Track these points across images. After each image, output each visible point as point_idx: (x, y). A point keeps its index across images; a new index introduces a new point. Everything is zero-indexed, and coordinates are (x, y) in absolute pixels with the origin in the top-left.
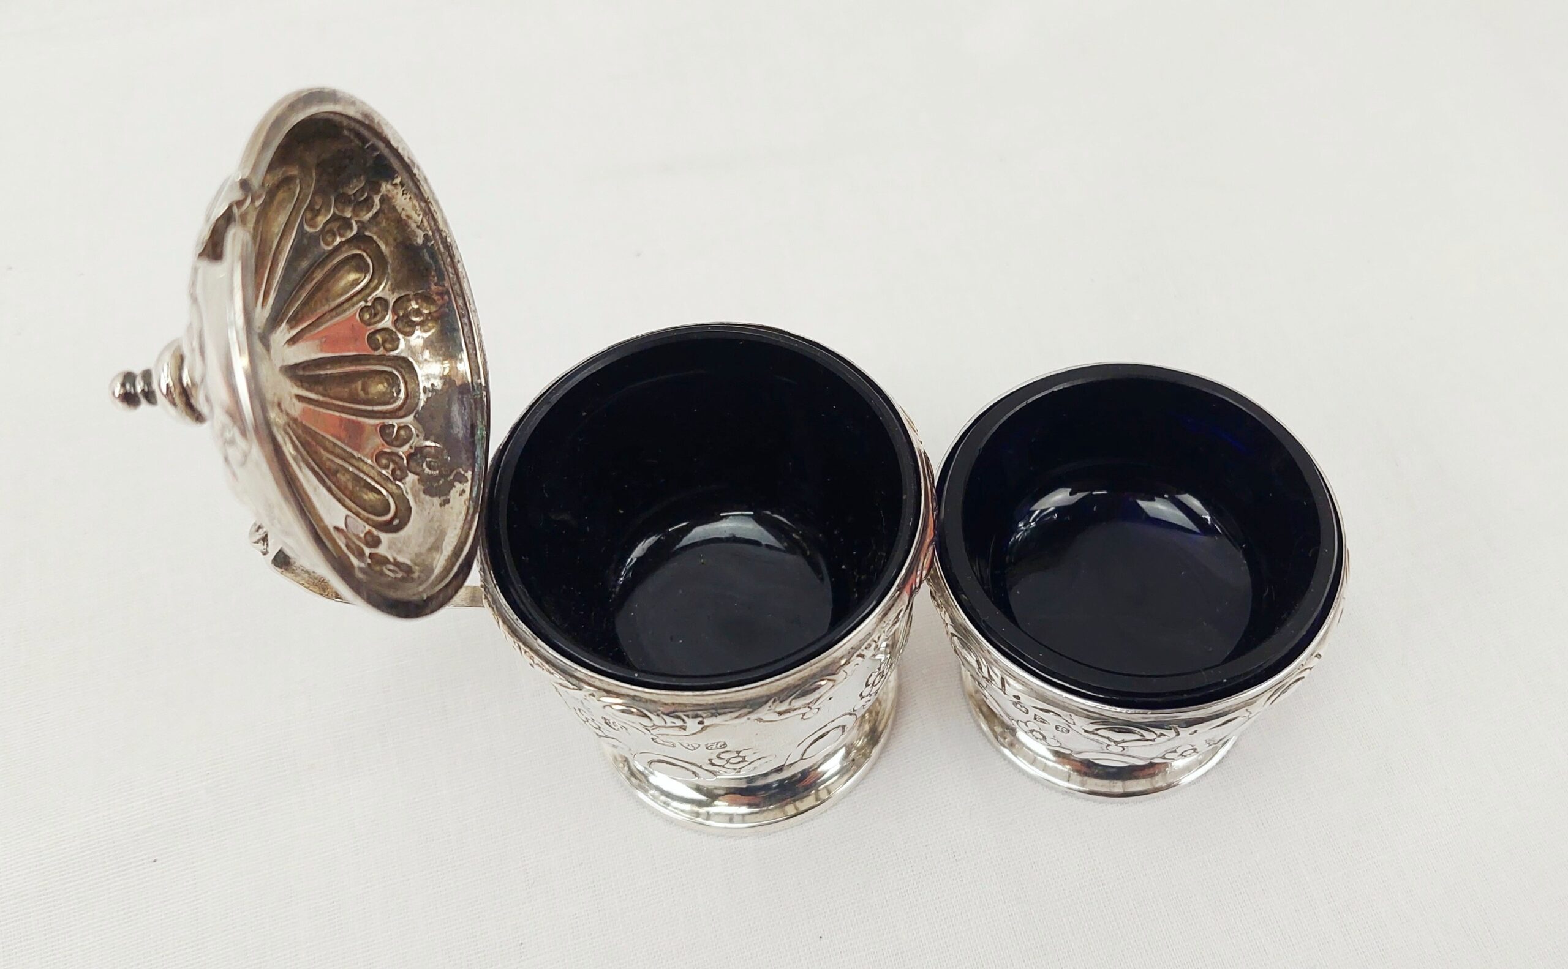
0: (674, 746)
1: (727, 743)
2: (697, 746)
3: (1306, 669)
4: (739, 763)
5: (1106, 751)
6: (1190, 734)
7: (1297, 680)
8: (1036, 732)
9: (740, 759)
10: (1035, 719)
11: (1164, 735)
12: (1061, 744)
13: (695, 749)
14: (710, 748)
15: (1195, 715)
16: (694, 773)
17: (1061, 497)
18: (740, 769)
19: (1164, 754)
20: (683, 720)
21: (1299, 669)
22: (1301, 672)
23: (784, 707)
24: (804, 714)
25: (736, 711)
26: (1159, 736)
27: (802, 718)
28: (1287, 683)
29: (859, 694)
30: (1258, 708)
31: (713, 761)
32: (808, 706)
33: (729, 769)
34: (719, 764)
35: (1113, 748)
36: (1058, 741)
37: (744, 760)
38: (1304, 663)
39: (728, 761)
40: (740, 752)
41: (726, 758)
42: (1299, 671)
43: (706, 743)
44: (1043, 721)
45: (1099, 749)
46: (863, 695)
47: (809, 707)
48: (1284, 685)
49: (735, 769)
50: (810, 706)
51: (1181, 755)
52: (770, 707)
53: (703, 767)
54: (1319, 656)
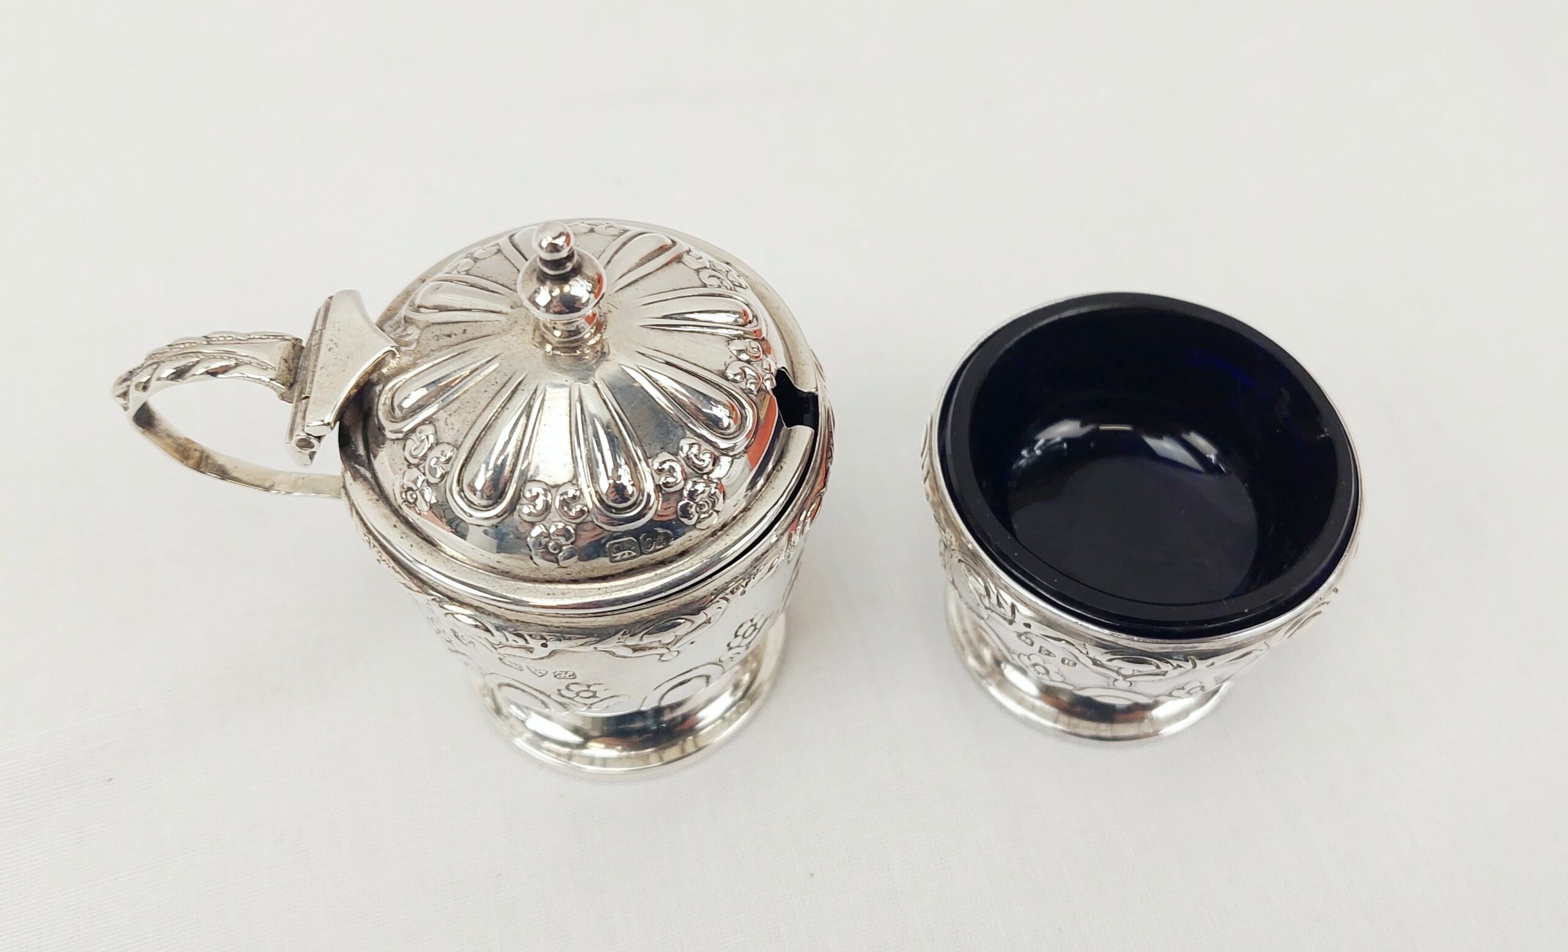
0: (521, 670)
1: (576, 674)
2: (544, 672)
3: (1323, 604)
4: (589, 698)
5: (1112, 686)
6: (1207, 667)
7: (1315, 615)
8: (1039, 665)
9: (591, 694)
10: (1040, 651)
11: (1181, 667)
12: (1065, 679)
13: (542, 676)
14: (558, 676)
15: (1213, 647)
16: (543, 702)
17: (1066, 429)
18: (592, 704)
19: (1171, 691)
20: (526, 640)
21: (1317, 603)
22: (1319, 606)
23: (634, 641)
24: (662, 655)
25: (583, 638)
26: (1175, 668)
27: (660, 659)
28: (1304, 617)
29: (726, 644)
30: (1276, 641)
31: (562, 692)
32: (666, 646)
33: (579, 702)
34: (569, 696)
35: (1122, 684)
36: (1062, 676)
37: (594, 696)
38: (1322, 597)
39: (578, 694)
40: (591, 685)
41: (576, 691)
42: (1317, 605)
43: (554, 671)
44: (1049, 654)
45: (1105, 684)
46: (731, 645)
47: (667, 648)
48: (1300, 620)
49: (586, 704)
50: (669, 647)
51: (1188, 692)
52: (619, 639)
53: (552, 696)
54: (1336, 590)
